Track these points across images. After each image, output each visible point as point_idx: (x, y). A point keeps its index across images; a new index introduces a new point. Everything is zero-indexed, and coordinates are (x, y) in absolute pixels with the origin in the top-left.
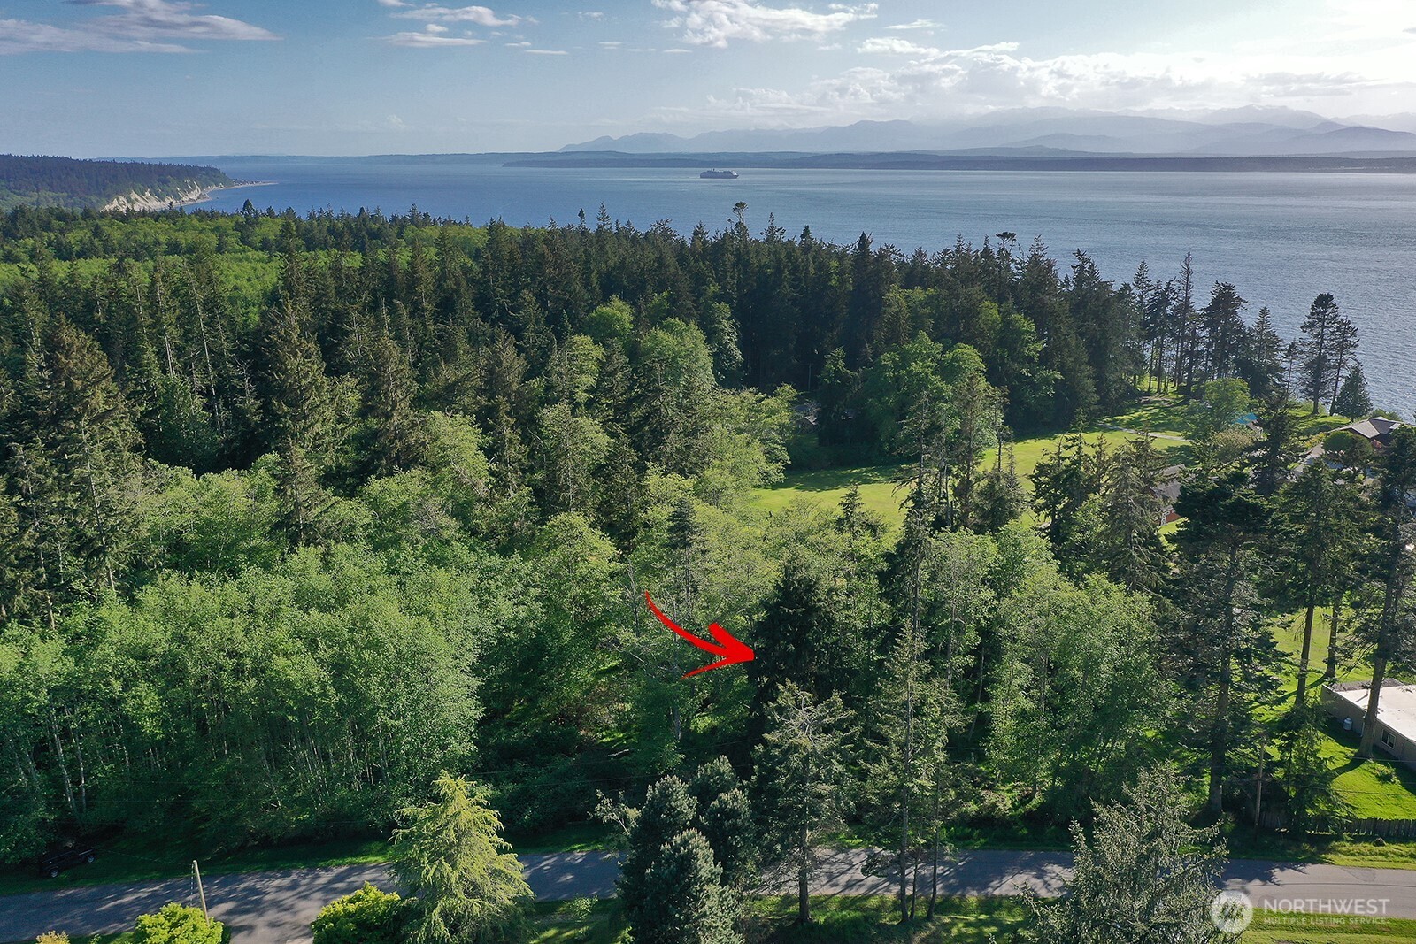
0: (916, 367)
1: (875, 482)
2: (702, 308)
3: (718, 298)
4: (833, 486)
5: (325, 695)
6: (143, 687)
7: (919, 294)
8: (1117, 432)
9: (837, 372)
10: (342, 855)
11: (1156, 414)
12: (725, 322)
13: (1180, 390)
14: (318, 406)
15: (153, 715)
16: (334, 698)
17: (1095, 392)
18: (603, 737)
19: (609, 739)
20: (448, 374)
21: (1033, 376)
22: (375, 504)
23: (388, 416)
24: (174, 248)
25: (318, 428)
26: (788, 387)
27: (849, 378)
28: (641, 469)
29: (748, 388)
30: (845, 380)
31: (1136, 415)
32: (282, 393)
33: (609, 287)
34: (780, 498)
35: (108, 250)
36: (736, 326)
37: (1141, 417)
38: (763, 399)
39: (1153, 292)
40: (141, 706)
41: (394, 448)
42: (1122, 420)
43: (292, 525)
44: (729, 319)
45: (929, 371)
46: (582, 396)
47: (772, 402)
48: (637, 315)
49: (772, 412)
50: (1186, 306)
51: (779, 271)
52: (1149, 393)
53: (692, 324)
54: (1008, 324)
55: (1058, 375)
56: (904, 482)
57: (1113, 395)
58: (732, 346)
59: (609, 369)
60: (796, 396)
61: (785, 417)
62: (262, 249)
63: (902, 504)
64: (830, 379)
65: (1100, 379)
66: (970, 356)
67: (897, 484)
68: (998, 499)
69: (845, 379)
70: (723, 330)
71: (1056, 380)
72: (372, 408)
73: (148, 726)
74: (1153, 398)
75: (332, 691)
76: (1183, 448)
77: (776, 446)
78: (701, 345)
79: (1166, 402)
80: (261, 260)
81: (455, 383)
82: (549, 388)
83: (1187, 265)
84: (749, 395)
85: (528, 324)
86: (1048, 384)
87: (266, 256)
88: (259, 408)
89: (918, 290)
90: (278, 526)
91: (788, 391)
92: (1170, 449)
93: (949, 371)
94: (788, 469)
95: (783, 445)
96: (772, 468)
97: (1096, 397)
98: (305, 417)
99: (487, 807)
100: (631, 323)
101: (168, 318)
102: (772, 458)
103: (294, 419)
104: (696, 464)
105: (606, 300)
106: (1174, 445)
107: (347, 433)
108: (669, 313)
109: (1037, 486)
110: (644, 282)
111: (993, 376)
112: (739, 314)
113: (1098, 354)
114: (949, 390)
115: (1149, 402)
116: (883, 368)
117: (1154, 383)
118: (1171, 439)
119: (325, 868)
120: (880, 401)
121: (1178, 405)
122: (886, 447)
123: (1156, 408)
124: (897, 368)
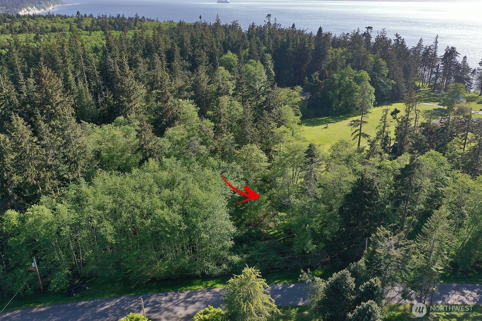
0: (347, 79)
1: (332, 123)
2: (261, 55)
3: (267, 52)
5: (180, 226)
6: (106, 223)
7: (340, 50)
9: (316, 81)
11: (425, 96)
12: (269, 61)
13: (430, 86)
15: (110, 234)
16: (184, 227)
18: (270, 232)
19: (273, 233)
21: (385, 82)
22: (170, 139)
23: (166, 102)
24: (54, 30)
26: (299, 87)
32: (123, 92)
33: (226, 47)
35: (30, 30)
36: (273, 62)
39: (424, 50)
40: (106, 231)
43: (144, 149)
44: (271, 60)
45: (351, 80)
48: (240, 58)
49: (295, 97)
50: (435, 55)
51: (288, 41)
53: (259, 62)
54: (377, 62)
56: (355, 126)
57: (411, 89)
58: (271, 70)
59: (240, 82)
60: (302, 90)
61: (299, 99)
62: (86, 30)
63: (353, 133)
64: (313, 84)
65: (407, 83)
66: (365, 74)
67: (352, 126)
69: (319, 83)
70: (268, 64)
71: (392, 83)
73: (110, 239)
74: (421, 89)
75: (183, 224)
76: (439, 109)
77: (297, 109)
78: (263, 70)
79: (426, 91)
80: (87, 35)
83: (436, 40)
84: (287, 90)
85: (202, 62)
86: (390, 85)
87: (89, 33)
88: (112, 97)
89: (340, 49)
90: (138, 150)
92: (434, 109)
93: (359, 80)
94: (302, 119)
95: (299, 109)
96: (297, 118)
99: (261, 278)
100: (237, 61)
101: (69, 60)
102: (296, 115)
105: (225, 52)
106: (436, 108)
108: (250, 58)
110: (239, 46)
111: (372, 83)
112: (274, 58)
113: (407, 73)
114: (359, 88)
115: (420, 91)
116: (335, 80)
117: (421, 84)
118: (433, 106)
119: (181, 292)
120: (333, 92)
121: (431, 92)
122: (334, 109)
123: (424, 93)
124: (340, 80)
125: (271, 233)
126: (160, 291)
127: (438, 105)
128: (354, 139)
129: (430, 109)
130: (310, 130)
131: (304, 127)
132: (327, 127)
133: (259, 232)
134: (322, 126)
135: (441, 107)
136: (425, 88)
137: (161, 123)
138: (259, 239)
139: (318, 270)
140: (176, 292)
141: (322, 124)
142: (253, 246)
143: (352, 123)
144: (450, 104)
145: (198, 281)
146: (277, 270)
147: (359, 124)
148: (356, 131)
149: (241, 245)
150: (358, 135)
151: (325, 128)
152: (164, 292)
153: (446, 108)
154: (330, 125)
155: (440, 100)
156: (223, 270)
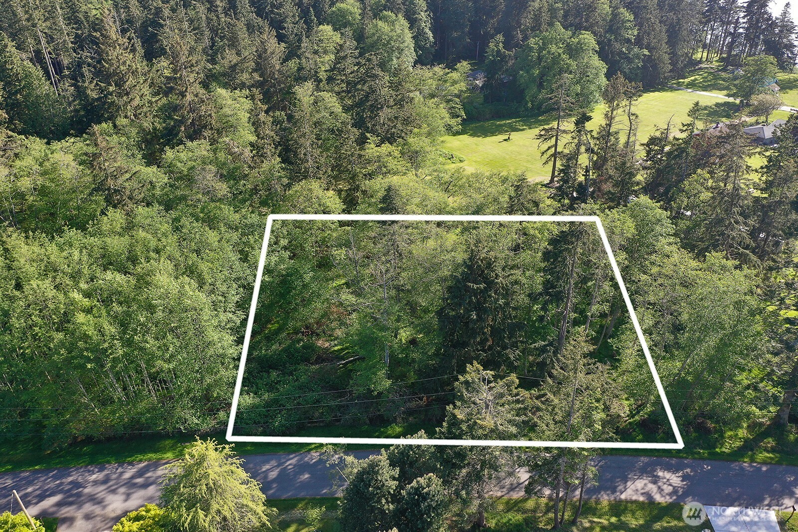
0: (553, 48)
4: (493, 134)
8: (680, 91)
9: (499, 51)
10: (143, 452)
11: (706, 78)
12: (423, 14)
13: (721, 60)
14: (135, 86)
17: (670, 63)
18: (336, 345)
19: (339, 347)
20: (230, 57)
21: (629, 53)
22: (170, 169)
23: (184, 95)
25: (137, 102)
26: (464, 63)
27: (506, 56)
28: (362, 141)
29: (439, 64)
30: (504, 58)
31: (693, 78)
34: (458, 142)
36: (430, 16)
37: (696, 79)
38: (448, 73)
41: (189, 118)
42: (683, 82)
44: (426, 11)
45: (560, 51)
46: (323, 75)
47: (455, 75)
49: (455, 82)
52: (700, 62)
53: (400, 15)
54: (615, 15)
55: (646, 52)
56: (546, 139)
57: (680, 65)
58: (427, 30)
60: (470, 70)
61: (463, 86)
63: (543, 153)
64: (493, 57)
65: (673, 55)
66: (589, 39)
67: (540, 140)
68: (628, 173)
69: (504, 56)
70: (421, 19)
71: (644, 55)
72: (172, 89)
74: (703, 66)
76: (726, 104)
77: (456, 105)
78: (406, 31)
79: (712, 68)
81: (236, 65)
82: (300, 69)
84: (438, 69)
86: (639, 58)
91: (464, 66)
92: (717, 105)
93: (574, 51)
94: (464, 122)
95: (461, 105)
96: (453, 122)
97: (670, 67)
98: (127, 94)
100: (360, 14)
102: (454, 116)
103: (120, 96)
104: (402, 130)
106: (720, 101)
107: (160, 104)
108: (385, 8)
109: (648, 153)
111: (603, 54)
112: (432, 8)
113: (673, 36)
114: (573, 64)
115: (700, 69)
116: (531, 49)
117: (705, 55)
118: (717, 97)
119: (131, 464)
120: (528, 72)
121: (720, 70)
122: (530, 105)
123: (706, 73)
124: (541, 49)
125: (336, 348)
126: (91, 463)
127: (726, 96)
128: (546, 163)
129: (709, 104)
130: (476, 144)
131: (465, 140)
132: (509, 138)
133: (310, 347)
134: (501, 137)
135: (731, 100)
136: (712, 62)
137: (177, 134)
138: (306, 360)
139: (396, 424)
140: (121, 464)
141: (500, 133)
142: (291, 374)
143: (543, 133)
144: (746, 93)
145: (168, 442)
146: (321, 424)
147: (553, 136)
148: (549, 148)
149: (268, 372)
150: (552, 155)
151: (505, 140)
152: (100, 463)
153: (738, 101)
154: (514, 136)
155: (729, 85)
156: (218, 423)
